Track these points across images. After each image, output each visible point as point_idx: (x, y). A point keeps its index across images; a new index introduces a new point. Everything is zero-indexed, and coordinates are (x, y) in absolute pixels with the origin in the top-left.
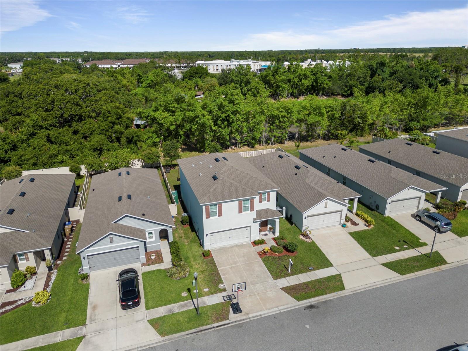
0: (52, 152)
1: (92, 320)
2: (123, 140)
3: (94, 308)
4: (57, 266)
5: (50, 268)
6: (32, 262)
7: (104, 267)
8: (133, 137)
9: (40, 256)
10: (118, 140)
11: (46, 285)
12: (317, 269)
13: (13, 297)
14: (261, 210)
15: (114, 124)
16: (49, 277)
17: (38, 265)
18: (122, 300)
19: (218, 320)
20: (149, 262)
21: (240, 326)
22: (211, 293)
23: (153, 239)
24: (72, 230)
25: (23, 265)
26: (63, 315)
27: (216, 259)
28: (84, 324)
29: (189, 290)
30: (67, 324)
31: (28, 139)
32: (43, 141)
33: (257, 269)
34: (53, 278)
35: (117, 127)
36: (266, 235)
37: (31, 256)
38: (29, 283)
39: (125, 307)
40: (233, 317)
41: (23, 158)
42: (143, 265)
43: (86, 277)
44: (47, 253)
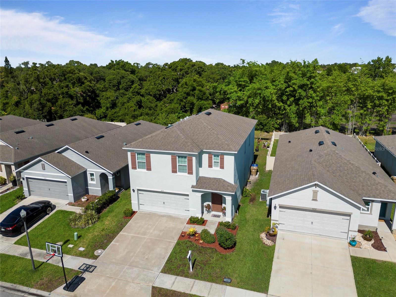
5: (15, 184)
6: (4, 173)
7: (41, 194)
14: (210, 178)
16: (7, 190)
19: (41, 285)
20: (76, 202)
22: (80, 255)
23: (94, 182)
29: (65, 243)
33: (158, 250)
36: (219, 216)
37: (4, 167)
40: (58, 292)
43: (22, 198)
44: (13, 168)
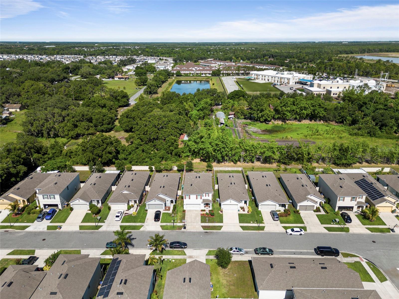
0: (144, 157)
1: (146, 222)
2: (173, 153)
3: (147, 219)
4: (139, 205)
5: (138, 206)
6: (133, 204)
7: (152, 209)
8: (177, 153)
9: (135, 202)
10: (171, 154)
11: (136, 211)
12: (217, 223)
13: (127, 212)
14: (205, 199)
15: (170, 146)
16: (137, 208)
17: (134, 204)
18: (155, 219)
19: (178, 229)
20: (166, 210)
21: (183, 232)
22: (180, 222)
23: (168, 203)
24: (145, 194)
25: (131, 204)
26: (139, 219)
27: (187, 213)
28: (144, 223)
29: (174, 220)
30: (140, 222)
31: (135, 150)
32: (141, 152)
33: (197, 219)
34: (138, 209)
35: (171, 148)
37: (133, 201)
38: (132, 209)
39: (155, 221)
40: (183, 230)
41: (132, 159)
42: (164, 210)
43: (147, 210)
44: (137, 201)
